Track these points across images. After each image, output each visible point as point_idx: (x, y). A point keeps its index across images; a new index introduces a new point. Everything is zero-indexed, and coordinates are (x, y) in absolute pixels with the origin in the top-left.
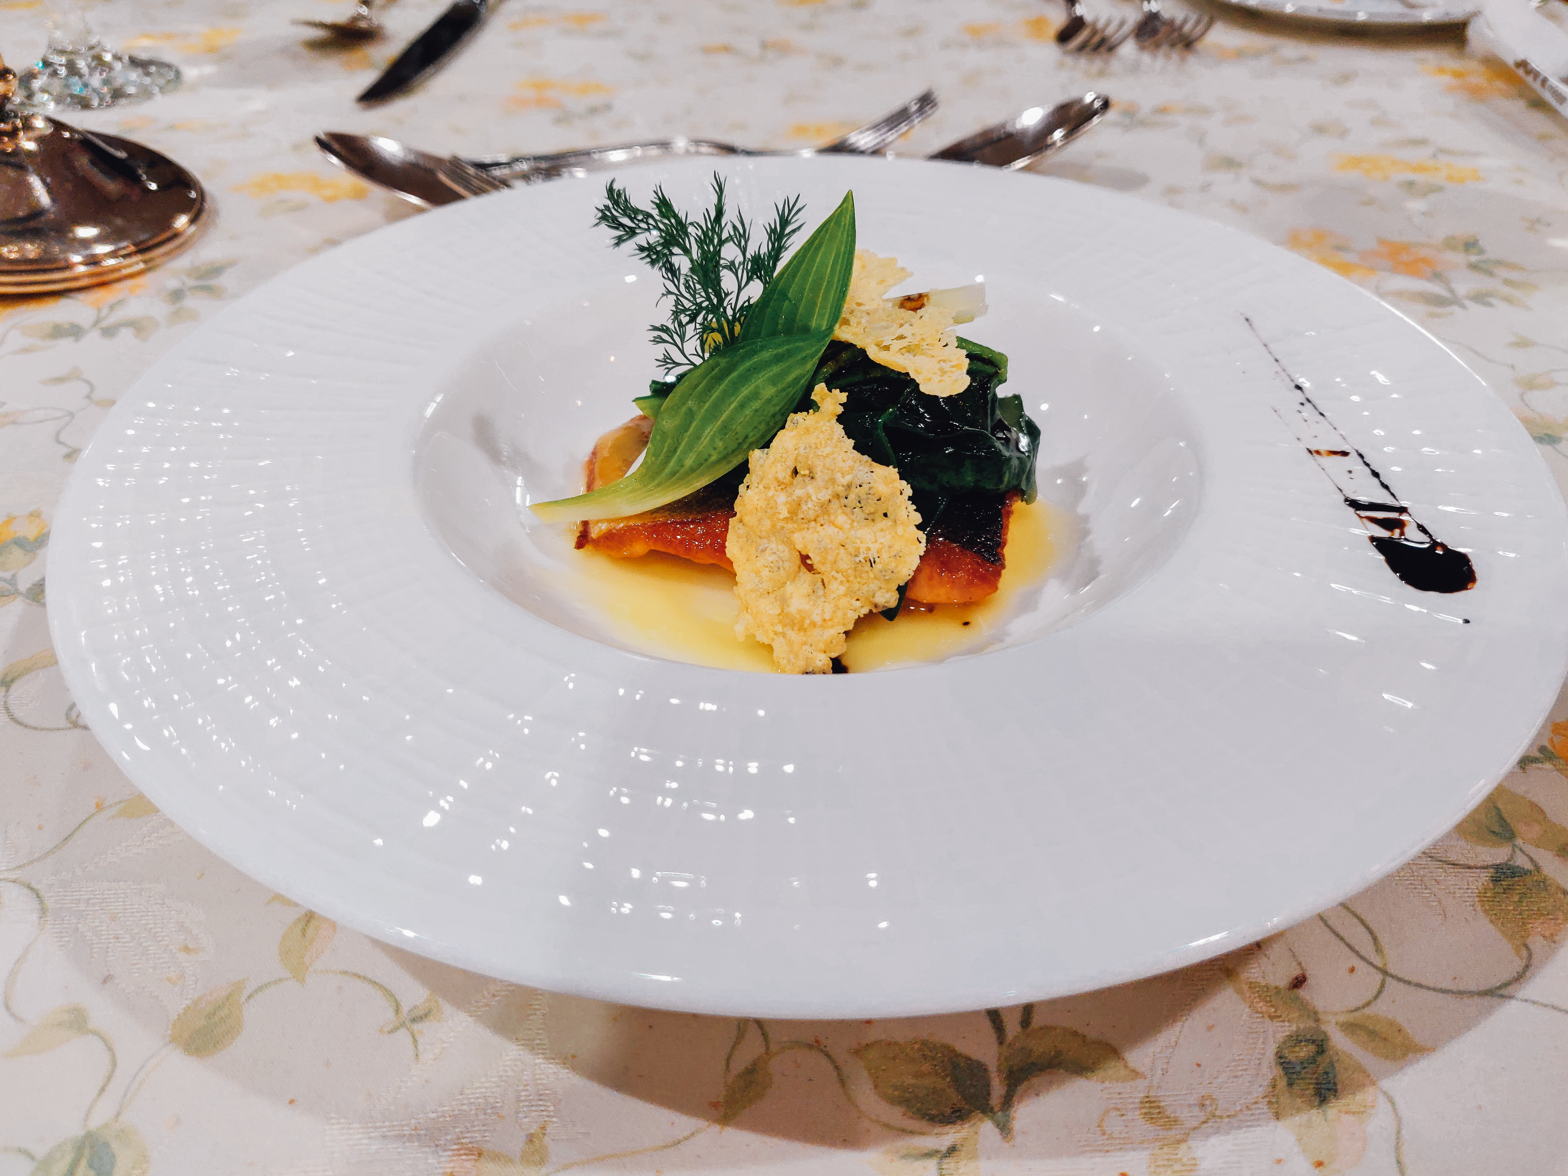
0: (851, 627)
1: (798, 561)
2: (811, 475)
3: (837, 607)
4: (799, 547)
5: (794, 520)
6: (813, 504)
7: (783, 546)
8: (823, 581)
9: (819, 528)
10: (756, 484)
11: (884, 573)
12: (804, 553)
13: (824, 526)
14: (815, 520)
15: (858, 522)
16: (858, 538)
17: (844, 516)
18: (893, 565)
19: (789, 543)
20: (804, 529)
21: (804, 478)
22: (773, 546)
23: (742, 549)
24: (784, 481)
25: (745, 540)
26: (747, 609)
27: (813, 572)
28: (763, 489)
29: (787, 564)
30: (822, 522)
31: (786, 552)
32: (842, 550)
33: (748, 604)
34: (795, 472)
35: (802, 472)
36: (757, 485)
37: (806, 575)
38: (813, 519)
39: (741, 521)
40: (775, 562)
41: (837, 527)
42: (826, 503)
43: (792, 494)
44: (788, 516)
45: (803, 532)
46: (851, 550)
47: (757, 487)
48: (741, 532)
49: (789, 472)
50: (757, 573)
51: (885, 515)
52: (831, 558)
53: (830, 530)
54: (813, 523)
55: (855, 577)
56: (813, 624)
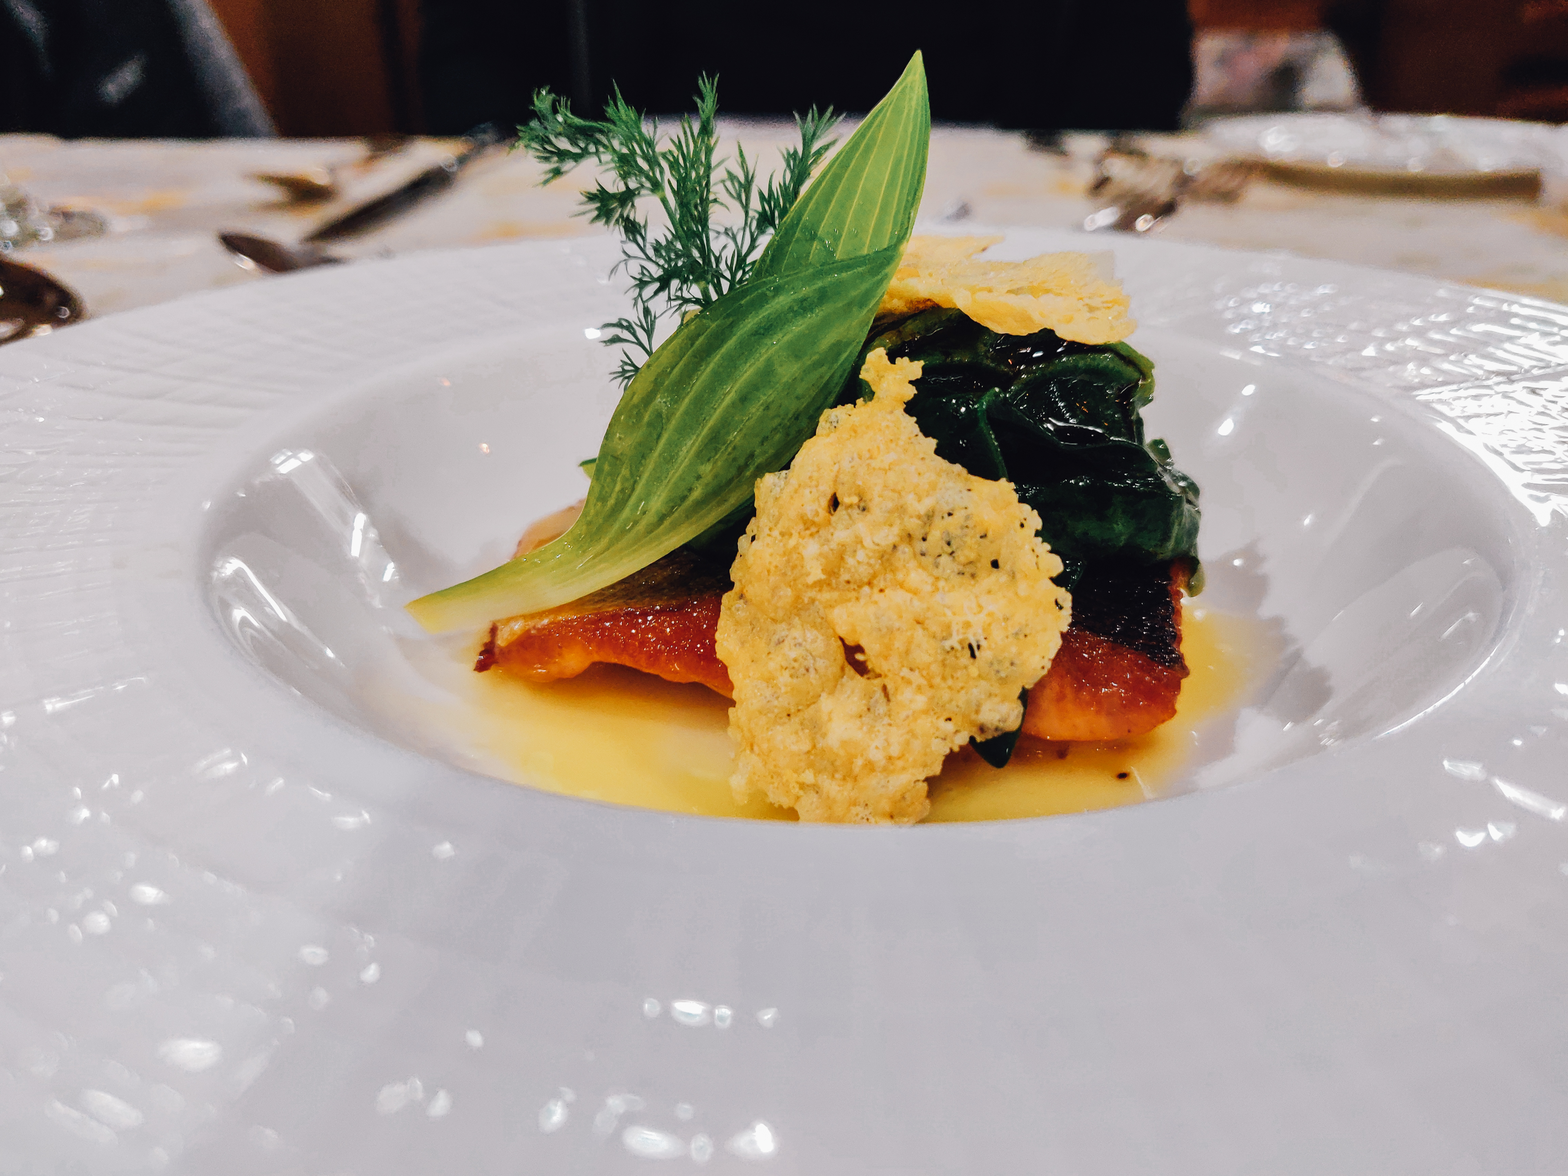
0: (936, 769)
1: (839, 655)
2: (862, 504)
3: (912, 733)
4: (842, 631)
5: (834, 585)
6: (867, 555)
7: (815, 632)
8: (884, 688)
9: (877, 596)
10: (767, 531)
11: (996, 667)
12: (850, 642)
13: (887, 591)
14: (869, 583)
15: (946, 580)
16: (949, 608)
17: (920, 570)
18: (1014, 650)
19: (824, 625)
20: (849, 600)
21: (849, 511)
22: (796, 633)
23: (743, 643)
24: (816, 519)
25: (750, 627)
26: (752, 746)
27: (866, 676)
28: (779, 537)
29: (821, 664)
30: (882, 586)
31: (819, 641)
32: (919, 631)
33: (754, 737)
34: (835, 503)
35: (846, 499)
36: (769, 532)
37: (855, 683)
38: (866, 580)
39: (741, 597)
40: (801, 660)
41: (909, 590)
42: (890, 550)
43: (828, 541)
44: (823, 577)
45: (849, 604)
46: (934, 628)
47: (769, 535)
48: (741, 614)
49: (825, 502)
50: (769, 680)
51: (995, 564)
52: (899, 644)
53: (897, 597)
54: (866, 589)
55: (944, 678)
56: (870, 767)
